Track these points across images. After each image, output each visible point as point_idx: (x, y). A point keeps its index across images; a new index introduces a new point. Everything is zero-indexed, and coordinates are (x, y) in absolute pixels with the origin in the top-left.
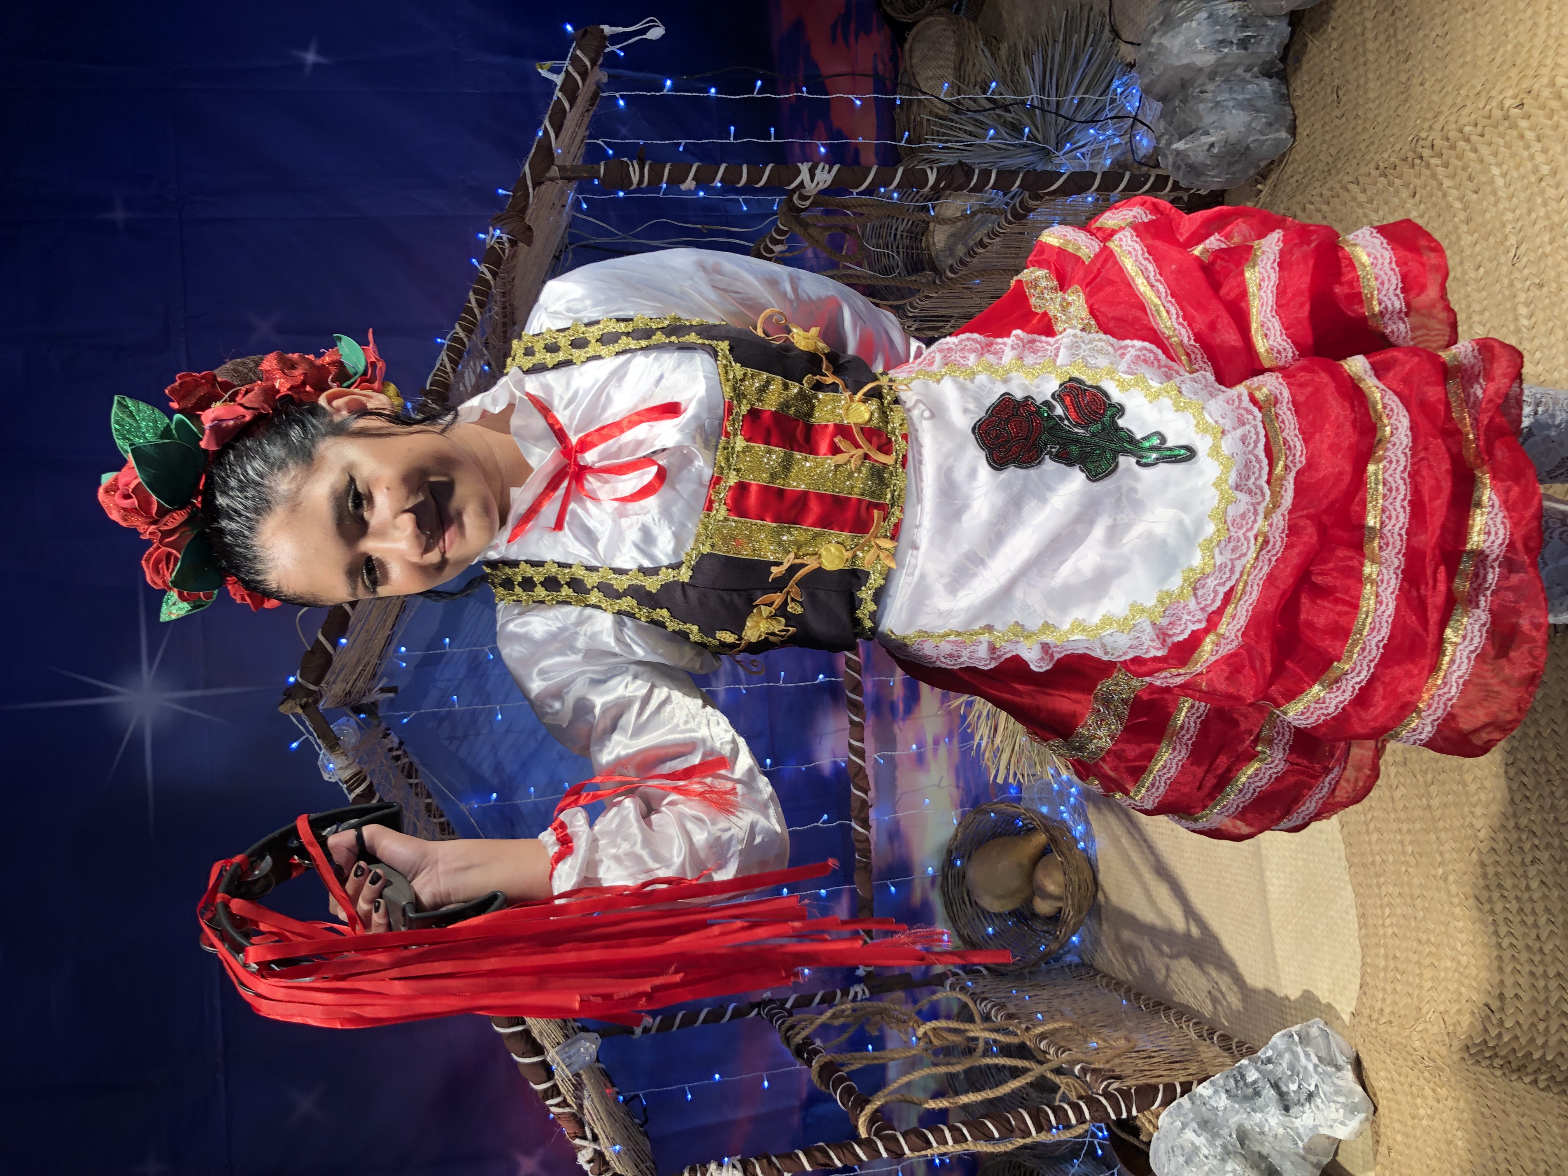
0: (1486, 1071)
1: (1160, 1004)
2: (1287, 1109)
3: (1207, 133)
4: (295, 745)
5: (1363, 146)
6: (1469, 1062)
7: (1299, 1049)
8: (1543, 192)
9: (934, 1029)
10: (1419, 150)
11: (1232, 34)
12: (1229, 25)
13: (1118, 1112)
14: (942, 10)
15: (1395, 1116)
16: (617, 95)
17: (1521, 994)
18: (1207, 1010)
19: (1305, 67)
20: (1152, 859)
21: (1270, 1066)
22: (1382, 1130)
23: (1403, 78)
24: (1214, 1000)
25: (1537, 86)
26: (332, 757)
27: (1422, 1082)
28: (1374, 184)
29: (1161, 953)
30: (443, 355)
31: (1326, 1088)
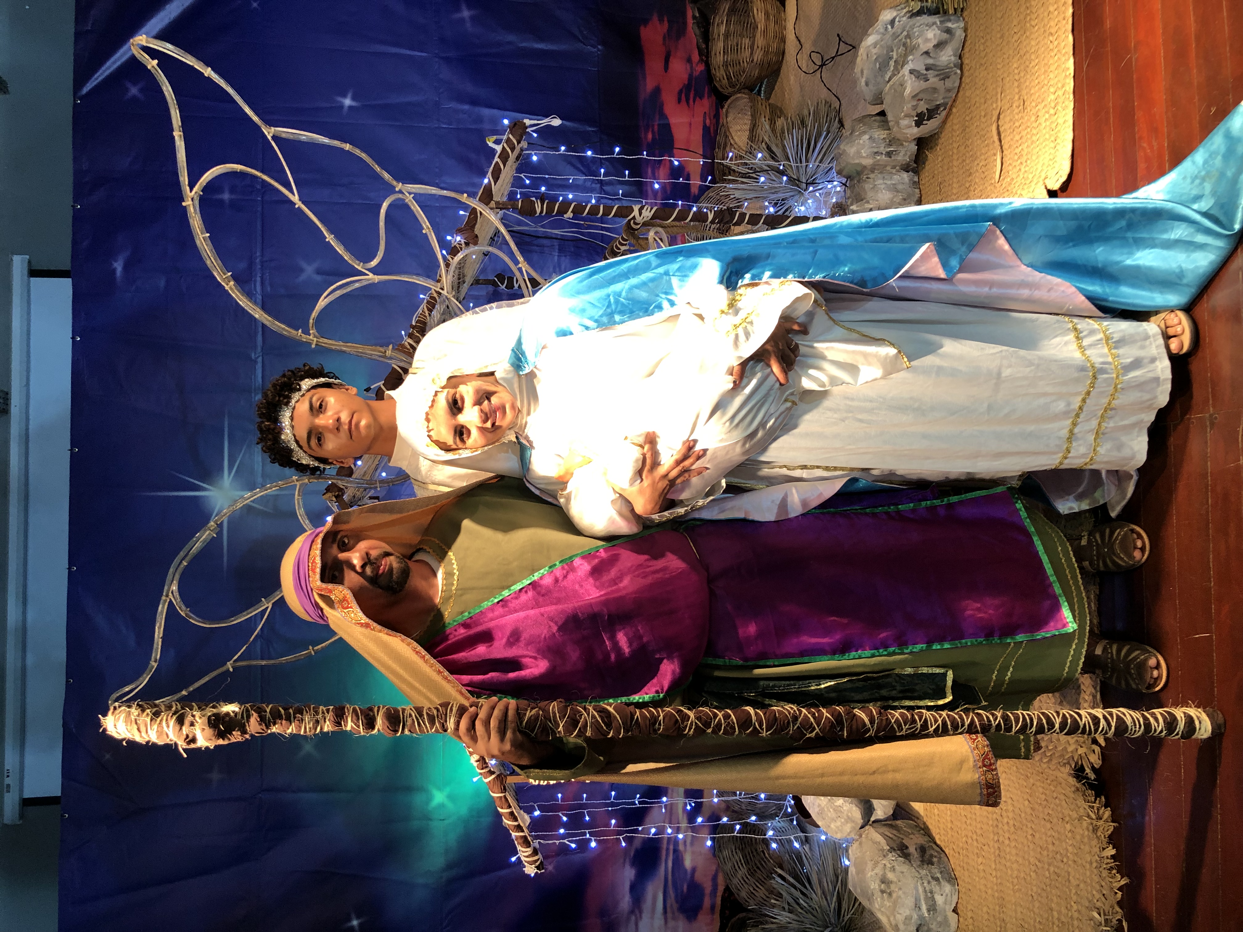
3: (868, 202)
11: (883, 149)
12: (881, 144)
14: (746, 91)
16: (533, 153)
30: (424, 307)
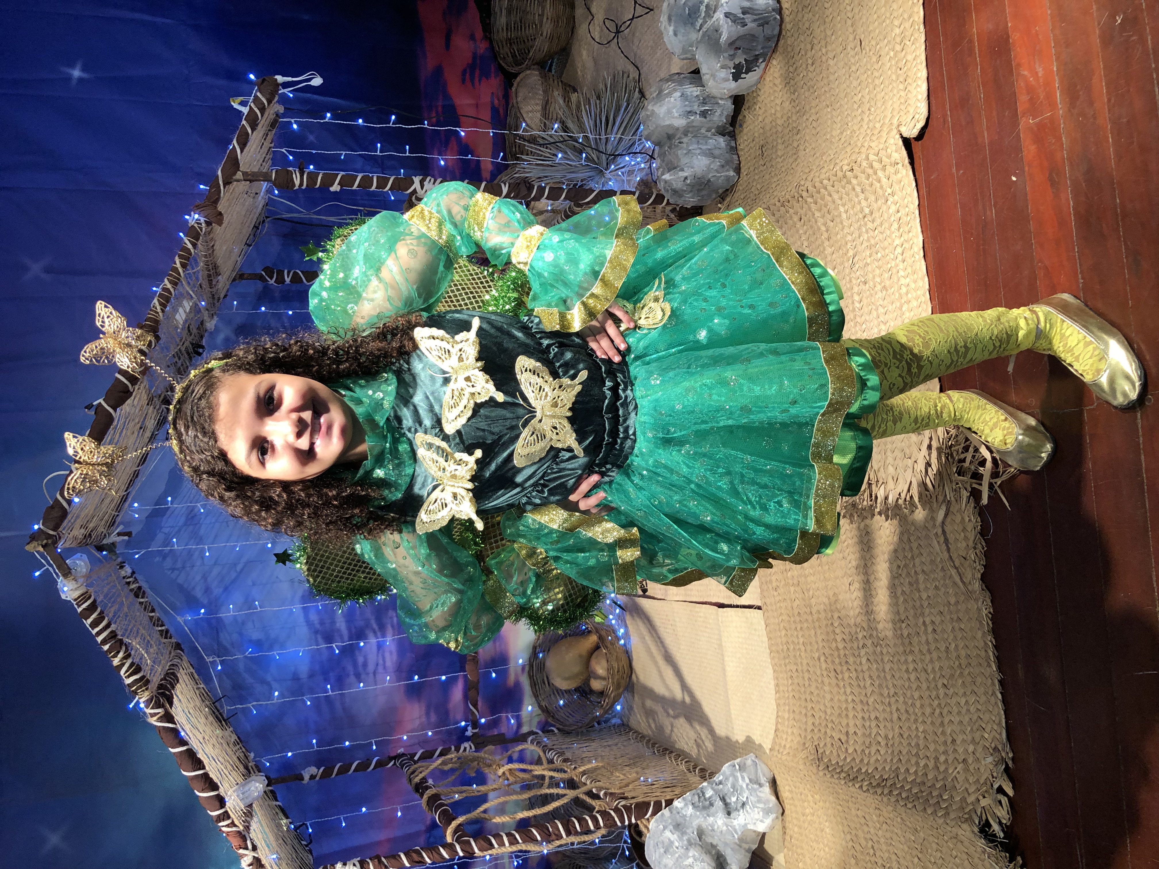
0: (837, 781)
1: (666, 749)
2: (729, 814)
3: (683, 170)
4: (37, 574)
5: (774, 186)
6: (828, 776)
7: (739, 774)
8: (866, 224)
9: (510, 770)
10: (800, 192)
11: (696, 108)
12: (694, 102)
13: (622, 821)
14: (536, 67)
15: (794, 815)
16: (293, 121)
17: (857, 731)
18: (694, 752)
19: (745, 131)
20: (663, 650)
21: (721, 786)
22: (787, 825)
23: (795, 144)
24: (698, 746)
25: (859, 159)
26: (65, 582)
27: (806, 792)
28: (779, 211)
29: (668, 714)
30: (155, 301)
31: (753, 799)
